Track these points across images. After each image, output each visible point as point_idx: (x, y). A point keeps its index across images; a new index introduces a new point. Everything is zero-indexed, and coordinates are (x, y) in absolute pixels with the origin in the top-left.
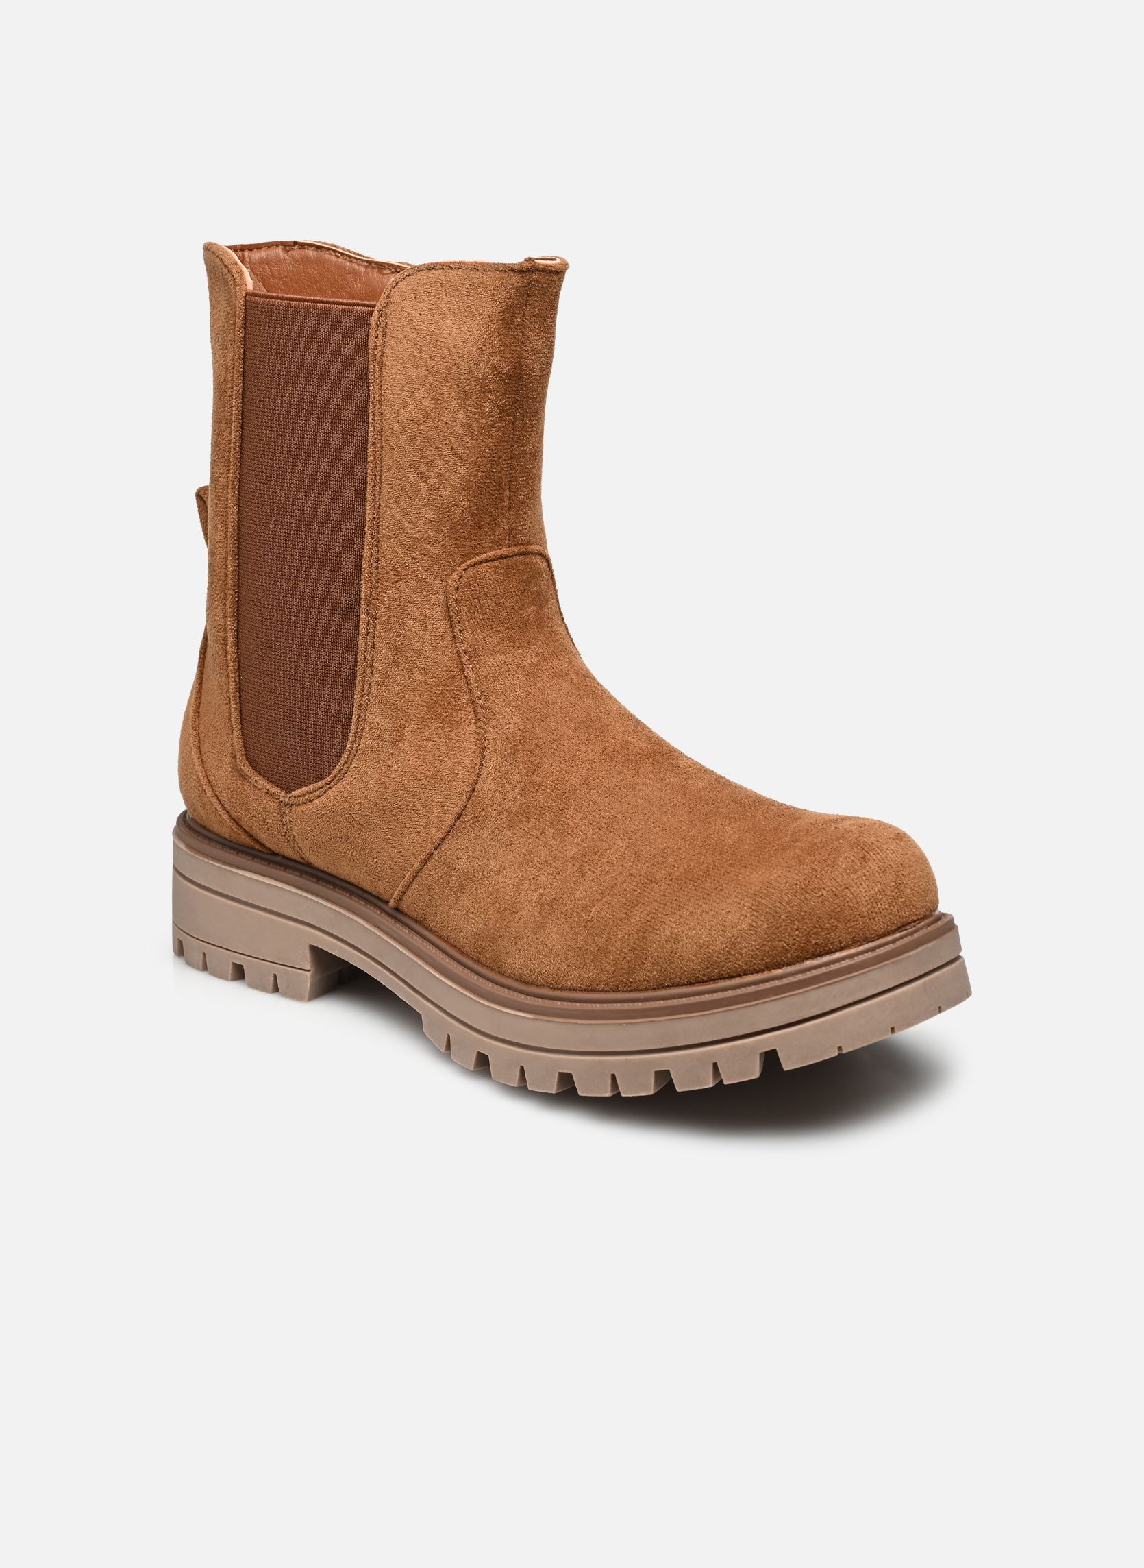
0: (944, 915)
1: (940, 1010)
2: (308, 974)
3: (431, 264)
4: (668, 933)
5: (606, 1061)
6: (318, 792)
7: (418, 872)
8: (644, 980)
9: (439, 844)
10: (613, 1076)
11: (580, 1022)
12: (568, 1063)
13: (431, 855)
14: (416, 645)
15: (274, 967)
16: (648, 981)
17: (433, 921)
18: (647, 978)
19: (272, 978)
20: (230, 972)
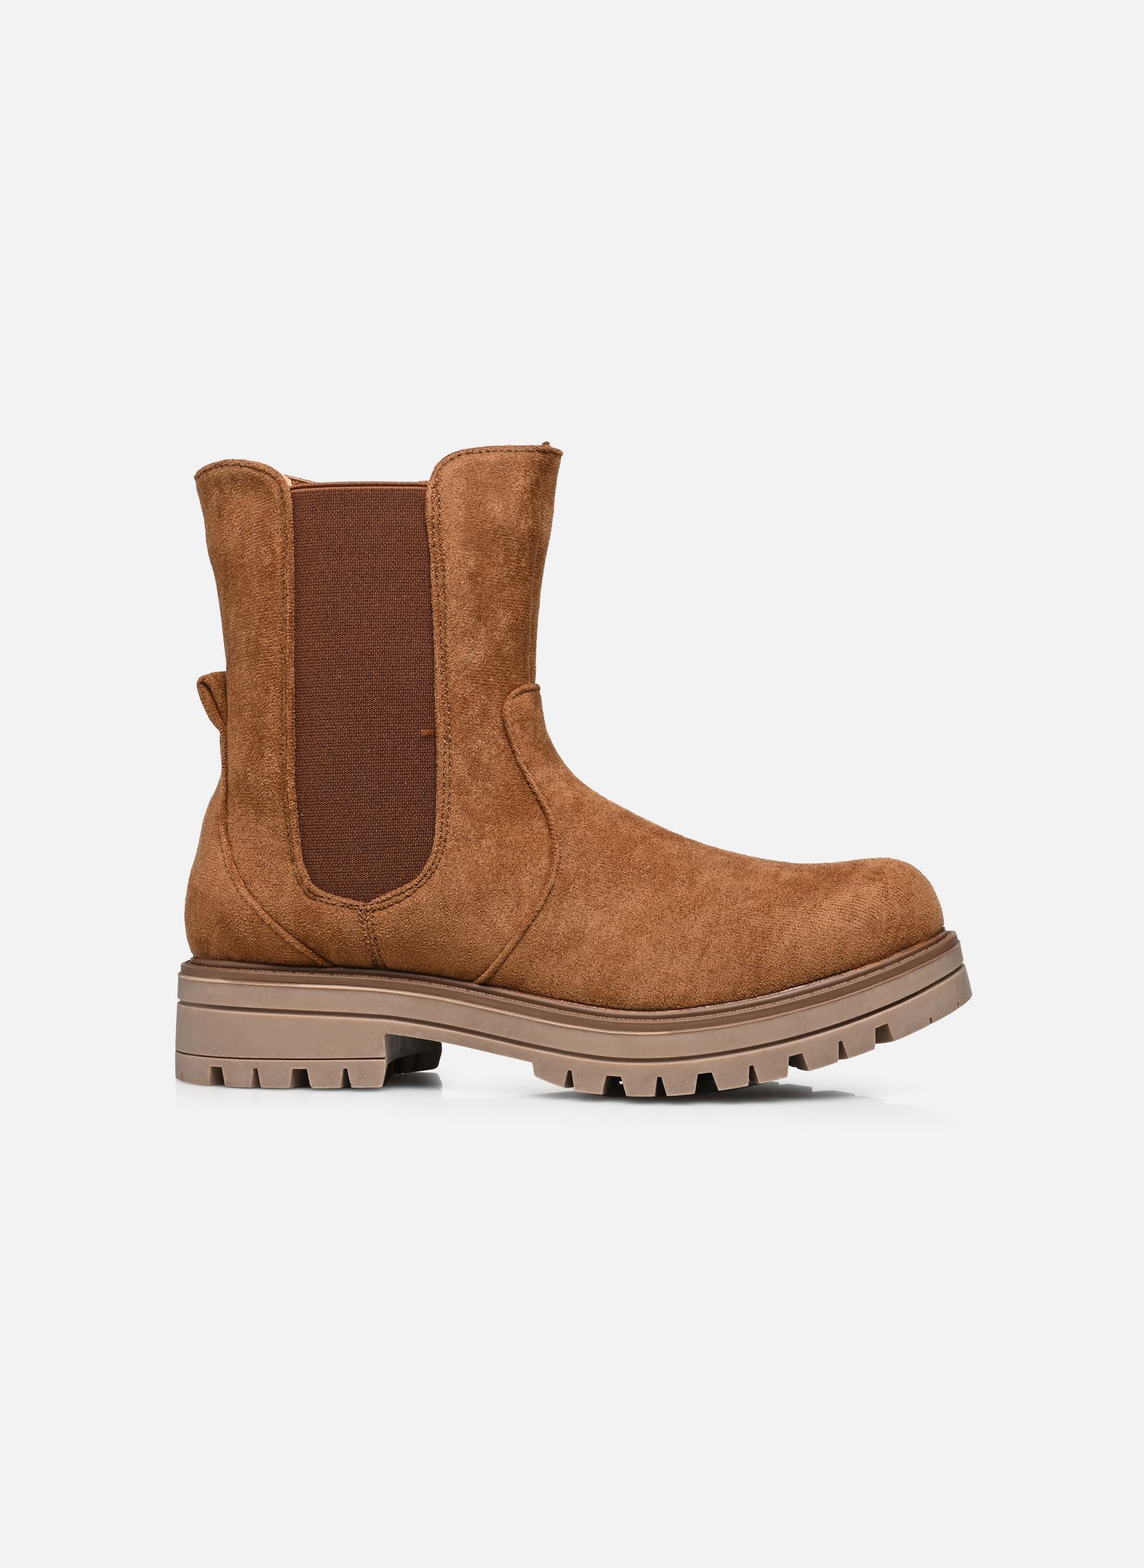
0: (948, 932)
1: (931, 1021)
2: (384, 1061)
3: (470, 449)
4: (787, 943)
5: (743, 1057)
6: (407, 893)
7: (518, 943)
8: (771, 984)
9: (536, 917)
10: (752, 1068)
11: (719, 1027)
12: (704, 1065)
13: (529, 927)
14: (485, 760)
15: (345, 1062)
16: (773, 985)
17: (533, 983)
18: (773, 983)
19: (341, 1074)
20: (290, 1079)
